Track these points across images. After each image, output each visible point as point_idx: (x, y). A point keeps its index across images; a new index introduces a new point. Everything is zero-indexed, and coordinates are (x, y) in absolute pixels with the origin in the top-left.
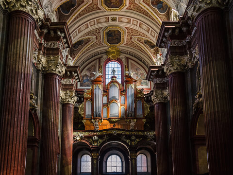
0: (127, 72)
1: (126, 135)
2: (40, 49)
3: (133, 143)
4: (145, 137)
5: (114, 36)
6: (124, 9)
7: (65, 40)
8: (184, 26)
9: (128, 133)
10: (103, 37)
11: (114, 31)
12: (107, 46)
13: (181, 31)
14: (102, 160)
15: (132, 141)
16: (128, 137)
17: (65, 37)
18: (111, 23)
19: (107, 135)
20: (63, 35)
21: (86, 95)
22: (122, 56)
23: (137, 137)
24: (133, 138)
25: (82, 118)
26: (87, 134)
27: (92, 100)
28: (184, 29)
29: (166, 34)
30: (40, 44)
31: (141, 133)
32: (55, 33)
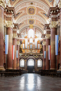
0: (35, 35)
1: (34, 55)
2: (4, 18)
3: (36, 57)
4: (40, 55)
5: (31, 22)
6: (35, 14)
7: (13, 14)
8: (57, 9)
9: (35, 54)
10: (28, 22)
11: (32, 20)
12: (29, 25)
13: (56, 11)
14: (27, 62)
15: (36, 56)
16: (35, 55)
17: (14, 13)
18: (30, 18)
19: (29, 55)
20: (13, 12)
21: (23, 42)
22: (34, 28)
23: (38, 55)
24: (37, 56)
25: (22, 49)
26: (23, 54)
27: (24, 43)
28: (57, 10)
29: (51, 12)
30: (5, 16)
31: (39, 54)
32: (10, 11)
